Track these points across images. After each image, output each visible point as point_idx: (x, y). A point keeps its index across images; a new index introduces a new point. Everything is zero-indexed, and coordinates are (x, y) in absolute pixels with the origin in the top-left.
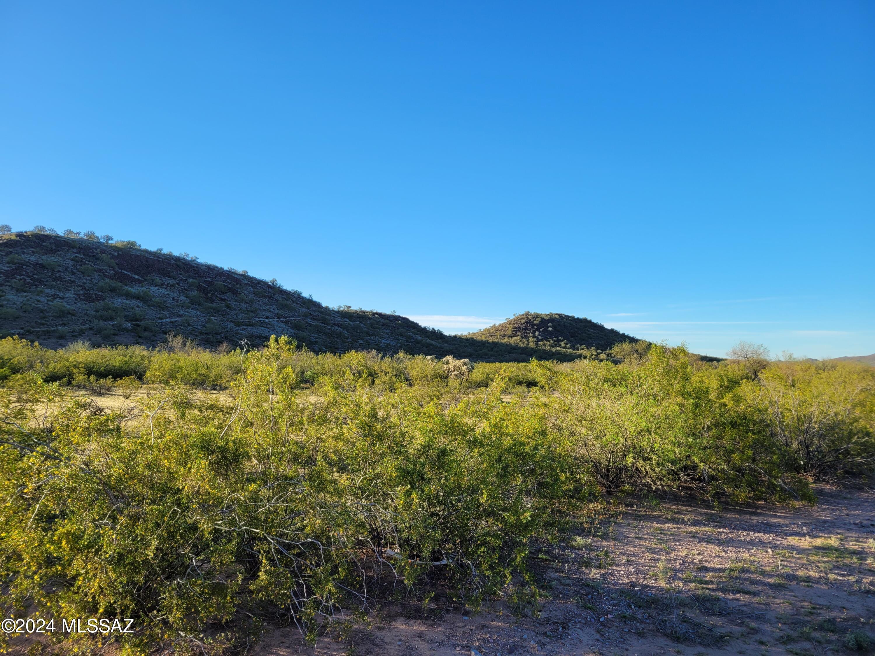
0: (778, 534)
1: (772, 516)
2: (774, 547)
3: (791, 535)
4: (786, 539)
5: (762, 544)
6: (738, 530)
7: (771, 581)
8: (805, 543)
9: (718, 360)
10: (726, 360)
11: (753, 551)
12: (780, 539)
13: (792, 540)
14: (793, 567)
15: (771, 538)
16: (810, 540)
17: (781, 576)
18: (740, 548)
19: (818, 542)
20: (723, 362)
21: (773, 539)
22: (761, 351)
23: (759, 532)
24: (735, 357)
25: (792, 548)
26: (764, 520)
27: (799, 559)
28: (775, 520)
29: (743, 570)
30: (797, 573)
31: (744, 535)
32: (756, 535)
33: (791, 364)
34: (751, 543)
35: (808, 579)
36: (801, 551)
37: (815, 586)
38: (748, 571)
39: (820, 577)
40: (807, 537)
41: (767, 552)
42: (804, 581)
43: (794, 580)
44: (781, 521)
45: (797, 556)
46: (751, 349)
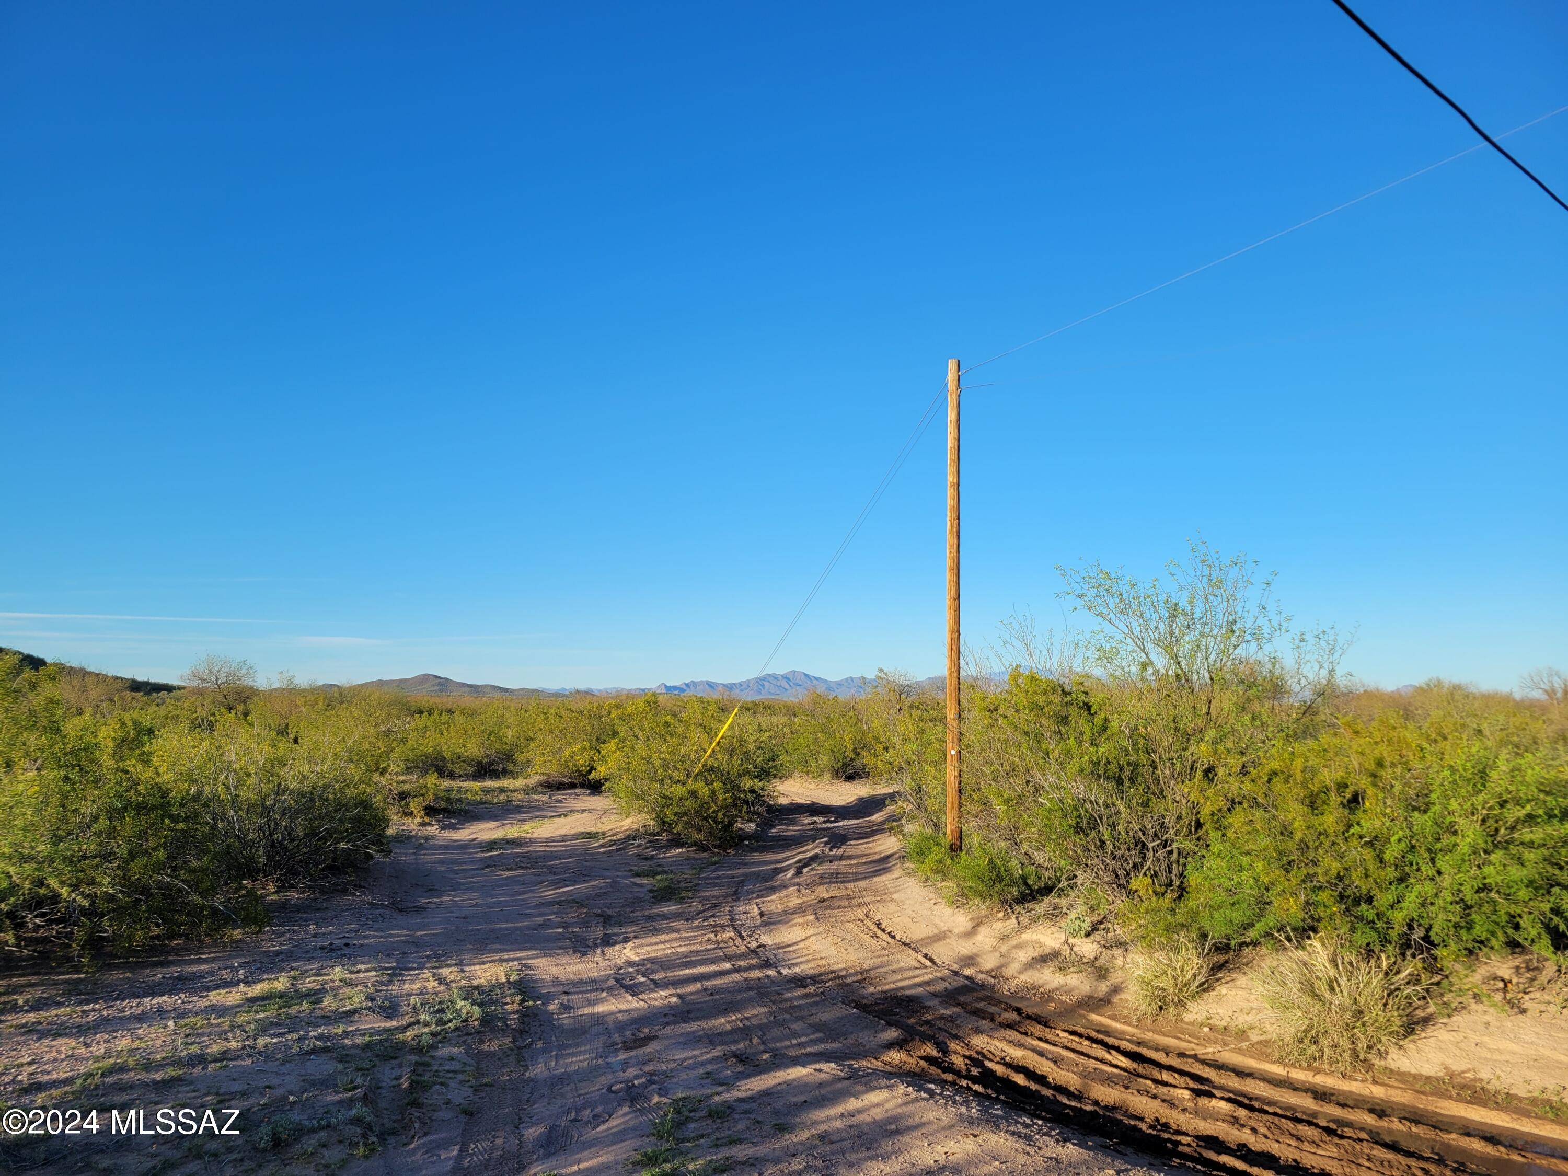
0: (193, 991)
1: (191, 962)
2: (181, 1015)
3: (218, 987)
4: (207, 996)
5: (161, 1013)
6: (123, 1000)
7: (158, 1076)
8: (232, 997)
9: (169, 688)
10: (184, 688)
11: (140, 1031)
12: (195, 999)
13: (216, 997)
14: (203, 1042)
15: (179, 1002)
16: (245, 989)
17: (178, 1063)
18: (117, 1031)
19: (258, 989)
20: (178, 692)
21: (183, 1003)
22: (243, 671)
23: (162, 995)
24: (195, 683)
25: (212, 1009)
26: (175, 971)
27: (218, 1025)
28: (194, 968)
29: (111, 1071)
30: (209, 1051)
31: (130, 1006)
32: (155, 1001)
33: (291, 693)
34: (141, 1018)
35: (224, 1056)
36: (220, 1011)
37: (232, 1064)
38: (122, 1069)
39: (244, 1048)
40: (242, 985)
41: (165, 1027)
42: (216, 1060)
43: (200, 1063)
44: (205, 967)
45: (216, 1021)
46: (225, 670)
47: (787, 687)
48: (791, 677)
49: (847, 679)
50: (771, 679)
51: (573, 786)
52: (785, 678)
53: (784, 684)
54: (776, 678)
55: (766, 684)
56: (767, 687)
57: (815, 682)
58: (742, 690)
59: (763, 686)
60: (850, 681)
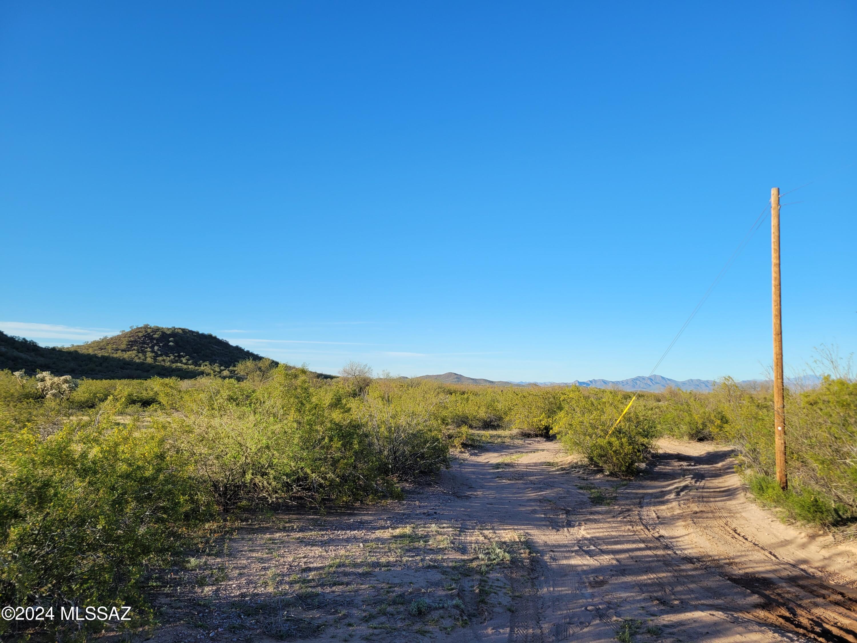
0: (369, 529)
1: (364, 515)
2: (365, 541)
3: (379, 529)
4: (374, 533)
5: (356, 539)
6: (338, 531)
7: (360, 571)
8: (386, 534)
9: (331, 377)
10: (338, 377)
11: (348, 547)
12: (370, 533)
13: (379, 534)
14: (377, 556)
15: (363, 534)
16: (392, 531)
17: (368, 565)
18: (338, 546)
19: (397, 532)
20: (336, 379)
21: (365, 535)
22: (366, 370)
23: (355, 530)
24: (345, 375)
25: (378, 539)
26: (358, 518)
27: (382, 548)
28: (366, 518)
29: (339, 566)
30: (380, 561)
31: (342, 534)
32: (352, 533)
33: (388, 381)
34: (348, 540)
35: (388, 564)
36: (382, 541)
37: (392, 569)
38: (344, 565)
39: (396, 561)
40: (390, 529)
41: (359, 546)
42: (385, 566)
43: (378, 566)
44: (371, 518)
45: (382, 546)
46: (358, 369)
47: (651, 384)
48: (653, 378)
49: (688, 381)
50: (641, 380)
51: (536, 436)
52: (650, 379)
53: (649, 382)
54: (644, 379)
55: (638, 382)
56: (638, 384)
57: (668, 382)
58: (623, 385)
59: (636, 383)
60: (690, 381)
